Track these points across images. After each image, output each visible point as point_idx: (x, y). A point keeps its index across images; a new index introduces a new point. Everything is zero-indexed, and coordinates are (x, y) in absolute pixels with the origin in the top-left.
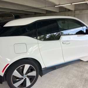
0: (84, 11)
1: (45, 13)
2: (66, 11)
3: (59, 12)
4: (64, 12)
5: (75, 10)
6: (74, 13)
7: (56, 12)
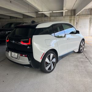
0: (58, 17)
1: (22, 18)
2: (42, 17)
3: (36, 17)
4: (41, 18)
5: (50, 17)
6: (50, 19)
7: (34, 17)
